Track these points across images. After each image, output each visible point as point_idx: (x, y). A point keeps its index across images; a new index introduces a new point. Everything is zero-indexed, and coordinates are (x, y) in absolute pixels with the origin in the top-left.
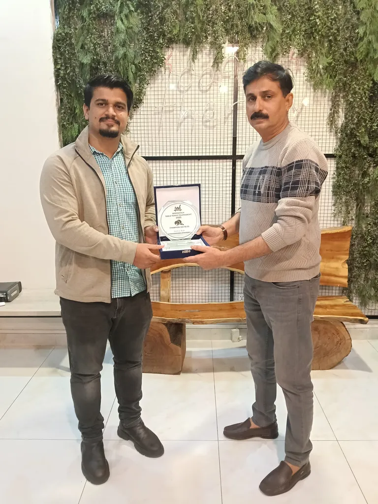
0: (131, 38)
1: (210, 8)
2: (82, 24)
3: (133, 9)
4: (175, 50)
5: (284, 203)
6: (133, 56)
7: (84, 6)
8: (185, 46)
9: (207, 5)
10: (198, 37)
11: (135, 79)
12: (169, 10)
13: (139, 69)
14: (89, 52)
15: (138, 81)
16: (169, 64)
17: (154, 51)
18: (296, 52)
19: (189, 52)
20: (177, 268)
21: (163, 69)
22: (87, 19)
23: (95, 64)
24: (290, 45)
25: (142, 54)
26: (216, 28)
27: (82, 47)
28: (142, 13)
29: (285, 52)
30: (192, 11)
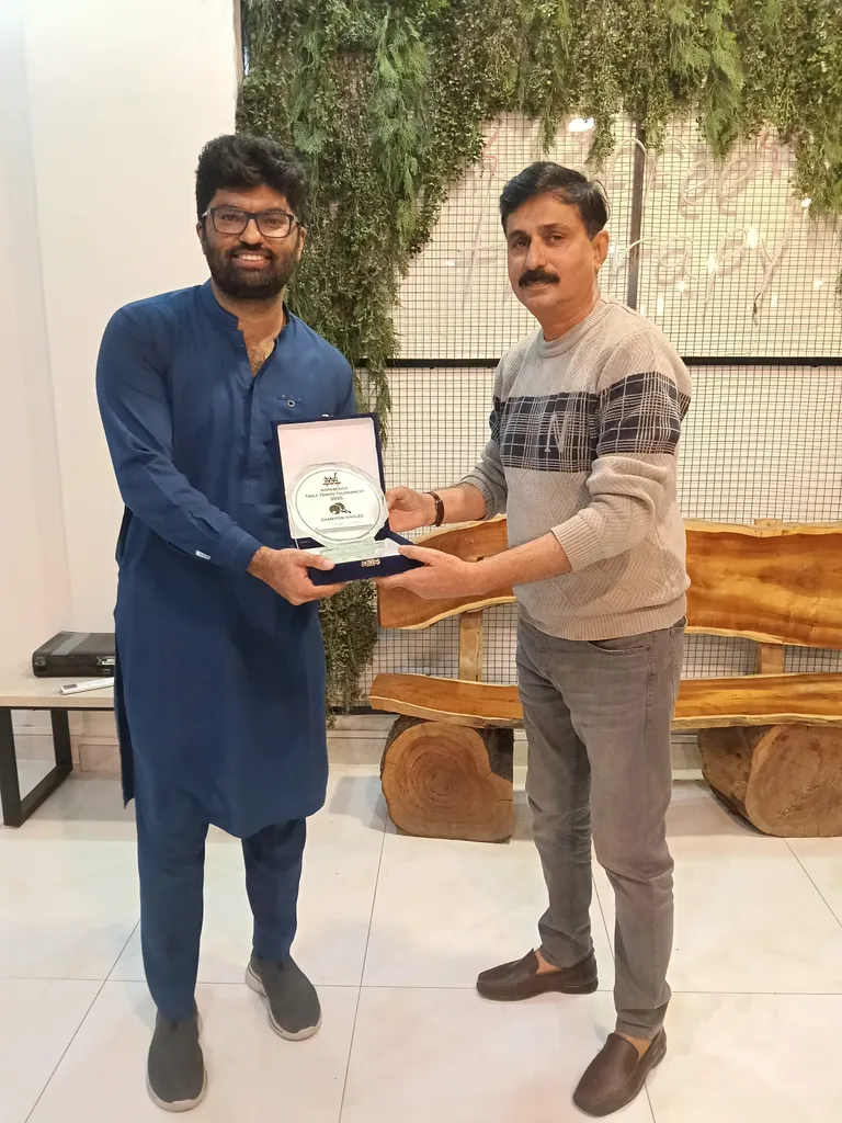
0: (411, 98)
1: (586, 34)
2: (302, 66)
3: (416, 34)
4: (504, 125)
5: (607, 467)
6: (413, 138)
7: (308, 24)
8: (526, 117)
9: (580, 27)
10: (558, 96)
11: (416, 189)
12: (495, 39)
13: (425, 167)
14: (318, 128)
15: (422, 192)
16: (491, 156)
17: (461, 128)
18: (771, 132)
19: (536, 128)
20: (497, 605)
21: (476, 167)
22: (316, 57)
23: (329, 155)
24: (764, 117)
25: (435, 133)
26: (601, 77)
27: (302, 117)
28: (437, 43)
29: (752, 131)
30: (549, 41)
